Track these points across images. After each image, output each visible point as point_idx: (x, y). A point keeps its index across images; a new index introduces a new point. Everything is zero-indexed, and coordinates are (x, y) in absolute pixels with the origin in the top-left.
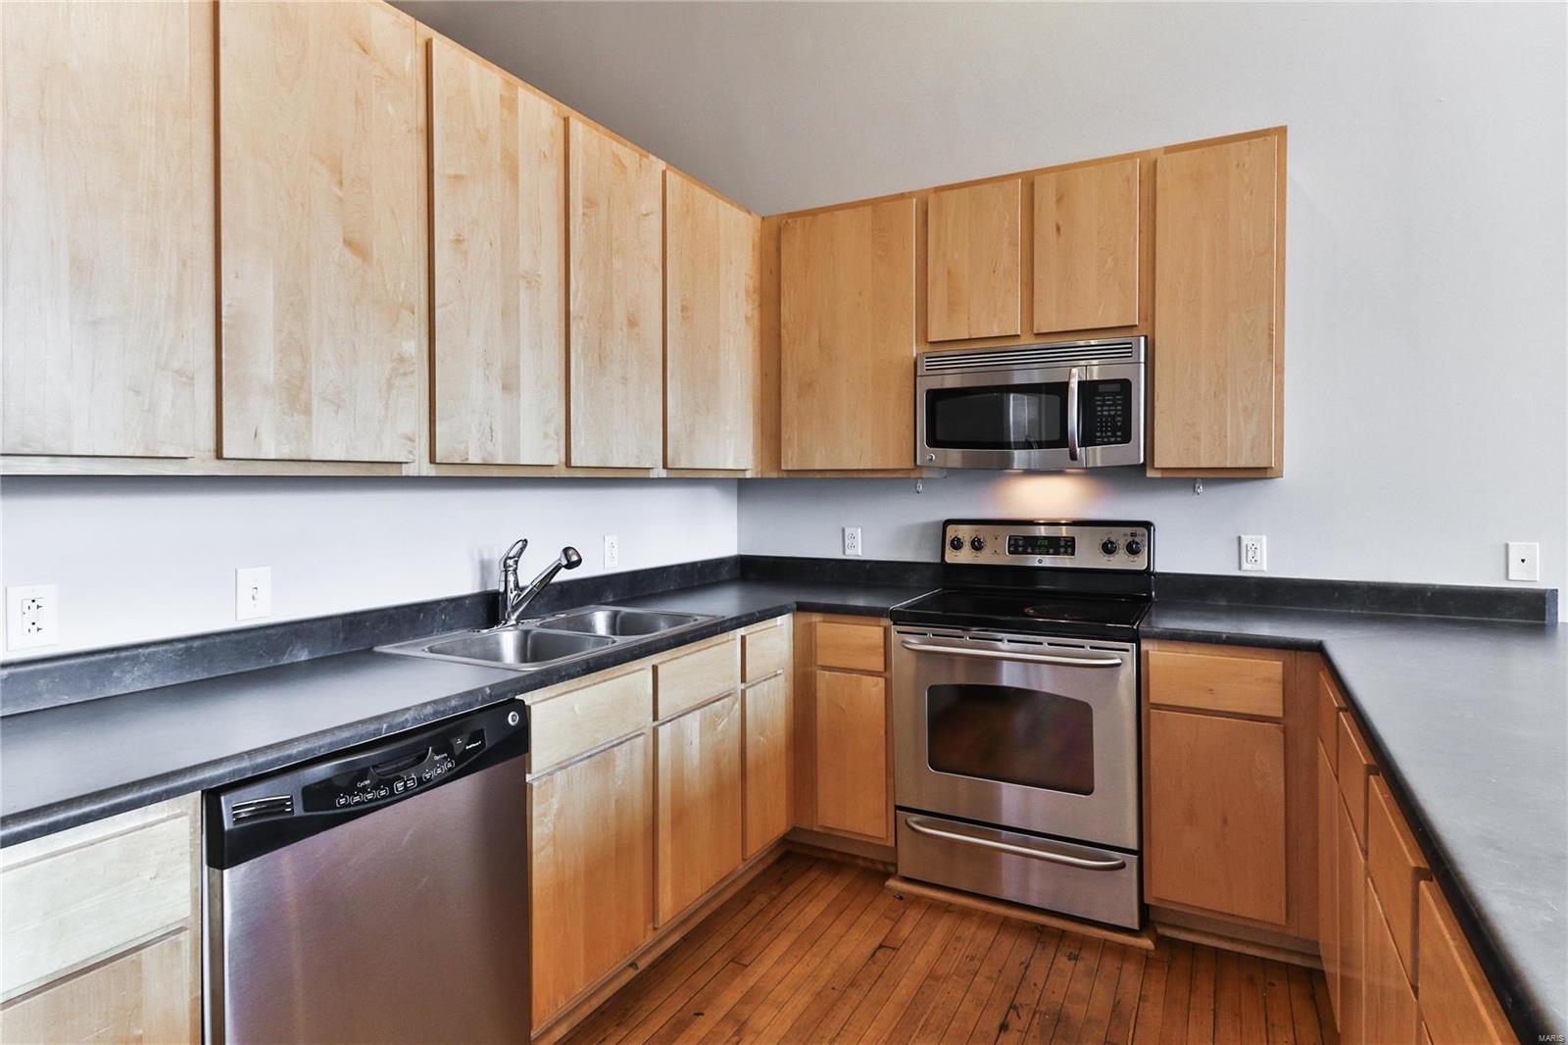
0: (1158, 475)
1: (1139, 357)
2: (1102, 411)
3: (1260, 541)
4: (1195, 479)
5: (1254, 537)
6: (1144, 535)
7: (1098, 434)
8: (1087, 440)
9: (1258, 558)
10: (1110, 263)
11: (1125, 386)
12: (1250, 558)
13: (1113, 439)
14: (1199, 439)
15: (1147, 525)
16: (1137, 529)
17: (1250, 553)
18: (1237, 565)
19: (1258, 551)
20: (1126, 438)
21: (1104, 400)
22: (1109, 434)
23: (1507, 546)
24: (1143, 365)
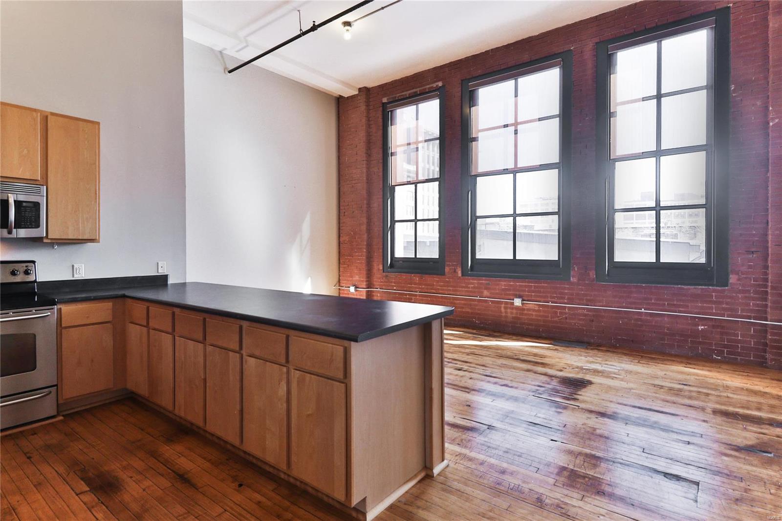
0: (49, 241)
1: (44, 194)
2: (25, 214)
3: (82, 266)
4: (54, 243)
5: (80, 265)
6: (32, 266)
7: (23, 224)
8: (18, 225)
9: (81, 272)
10: (25, 151)
11: (37, 205)
12: (77, 272)
13: (30, 226)
14: (68, 228)
15: (34, 262)
16: (29, 264)
17: (78, 271)
18: (72, 275)
19: (81, 270)
20: (37, 226)
21: (26, 210)
22: (28, 224)
23: (158, 263)
24: (45, 197)
